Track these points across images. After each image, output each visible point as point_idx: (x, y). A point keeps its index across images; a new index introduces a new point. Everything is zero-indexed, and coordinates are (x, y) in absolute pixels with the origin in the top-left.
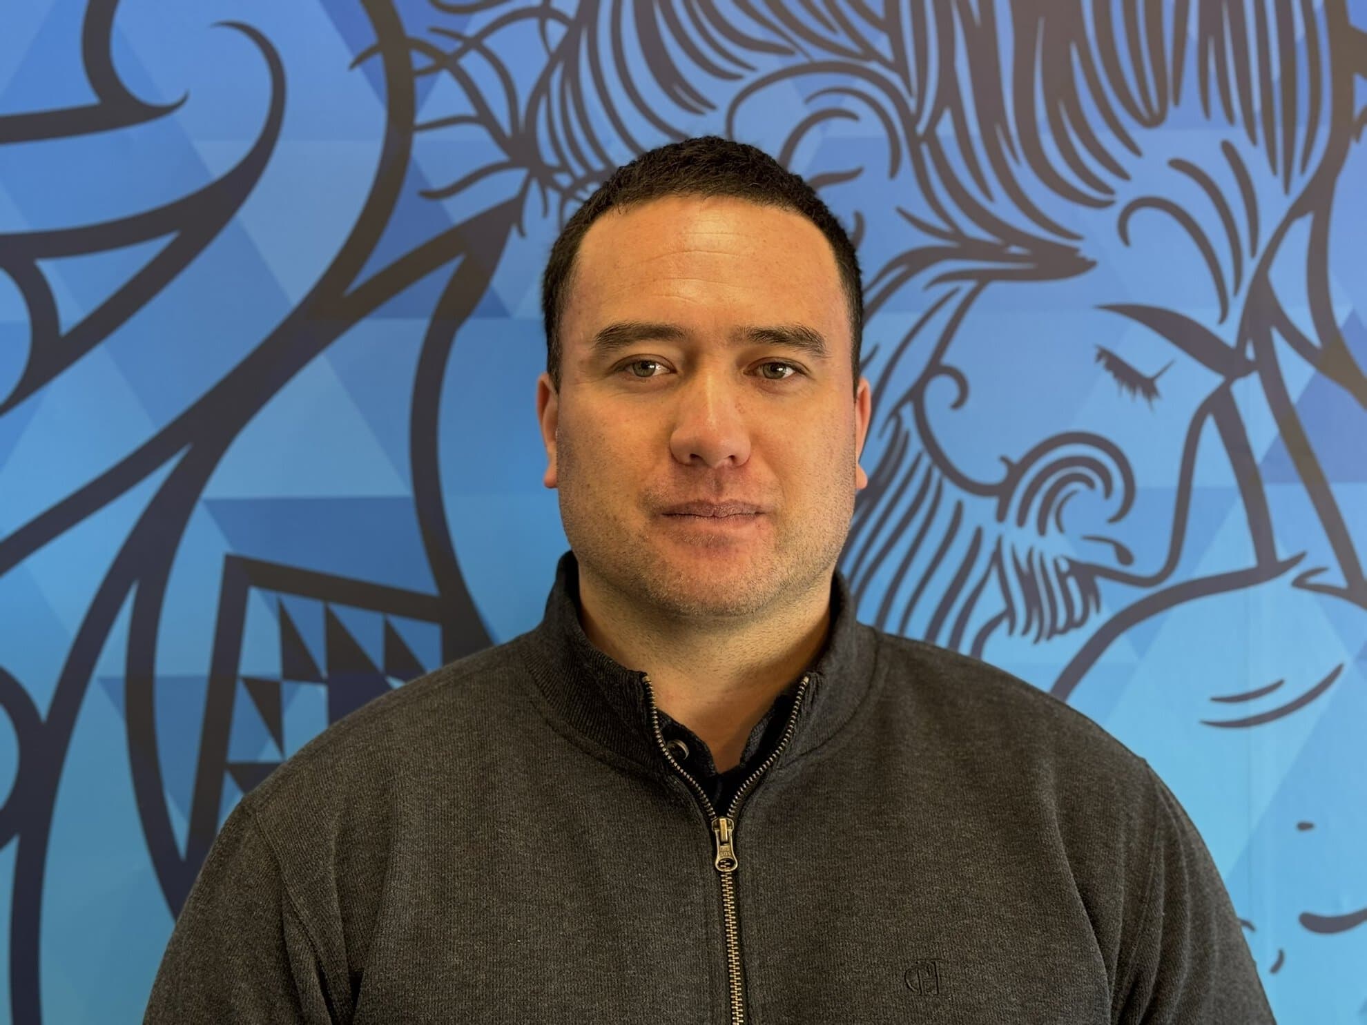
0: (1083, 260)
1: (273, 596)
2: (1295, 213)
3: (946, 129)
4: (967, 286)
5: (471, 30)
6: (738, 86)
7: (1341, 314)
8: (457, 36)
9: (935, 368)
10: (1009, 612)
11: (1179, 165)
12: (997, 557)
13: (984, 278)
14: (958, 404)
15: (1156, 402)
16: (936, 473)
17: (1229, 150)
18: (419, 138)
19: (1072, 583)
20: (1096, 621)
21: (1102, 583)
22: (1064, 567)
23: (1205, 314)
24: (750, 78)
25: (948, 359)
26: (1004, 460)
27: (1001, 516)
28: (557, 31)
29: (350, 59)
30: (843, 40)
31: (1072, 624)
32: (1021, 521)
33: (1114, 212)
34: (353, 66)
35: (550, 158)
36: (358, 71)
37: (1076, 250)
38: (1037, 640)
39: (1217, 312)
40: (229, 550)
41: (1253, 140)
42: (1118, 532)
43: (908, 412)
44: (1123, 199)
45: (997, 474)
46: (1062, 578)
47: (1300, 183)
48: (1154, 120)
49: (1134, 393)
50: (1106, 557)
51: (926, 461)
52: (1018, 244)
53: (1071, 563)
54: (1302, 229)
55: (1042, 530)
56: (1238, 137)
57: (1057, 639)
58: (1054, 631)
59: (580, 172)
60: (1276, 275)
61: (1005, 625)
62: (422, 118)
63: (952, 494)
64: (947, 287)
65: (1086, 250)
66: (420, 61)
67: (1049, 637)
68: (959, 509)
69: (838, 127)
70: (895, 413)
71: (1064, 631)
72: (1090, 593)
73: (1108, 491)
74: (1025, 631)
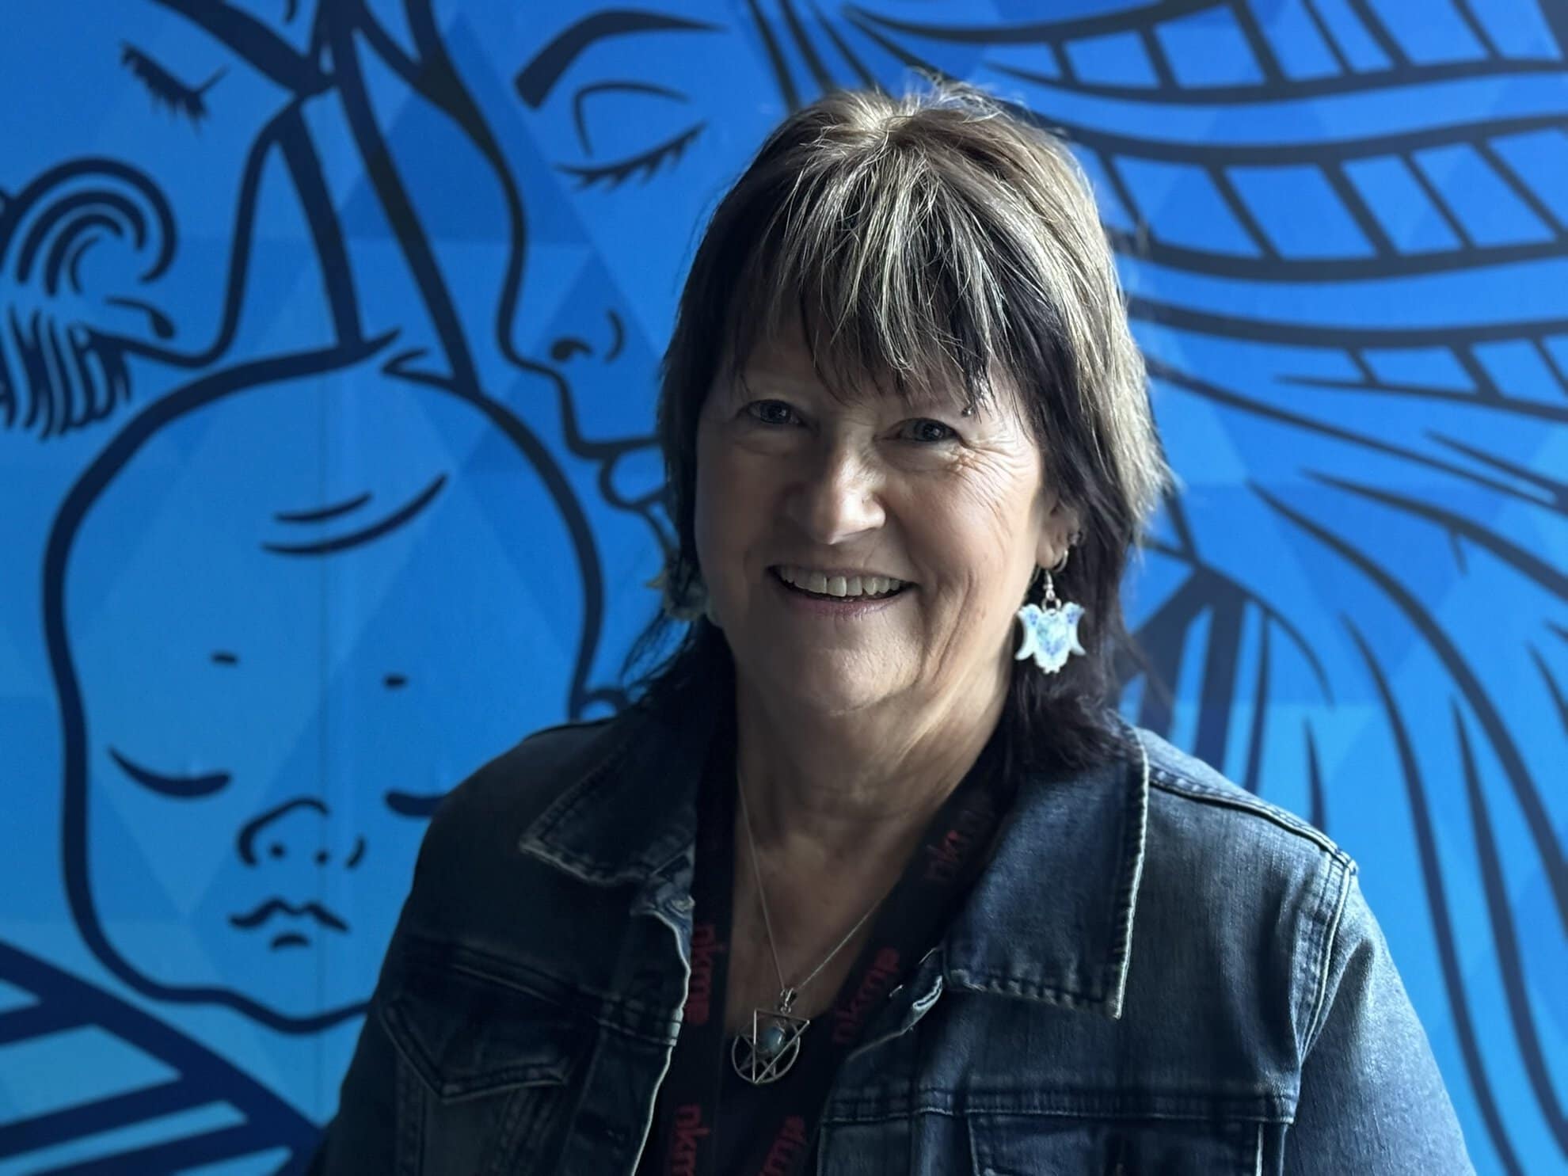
7: (445, 19)
20: (125, 413)
21: (135, 364)
22: (82, 338)
31: (93, 415)
38: (46, 434)
39: (283, 6)
46: (79, 353)
55: (51, 287)
57: (73, 436)
58: (68, 424)
71: (83, 423)
73: (141, 239)
74: (31, 421)
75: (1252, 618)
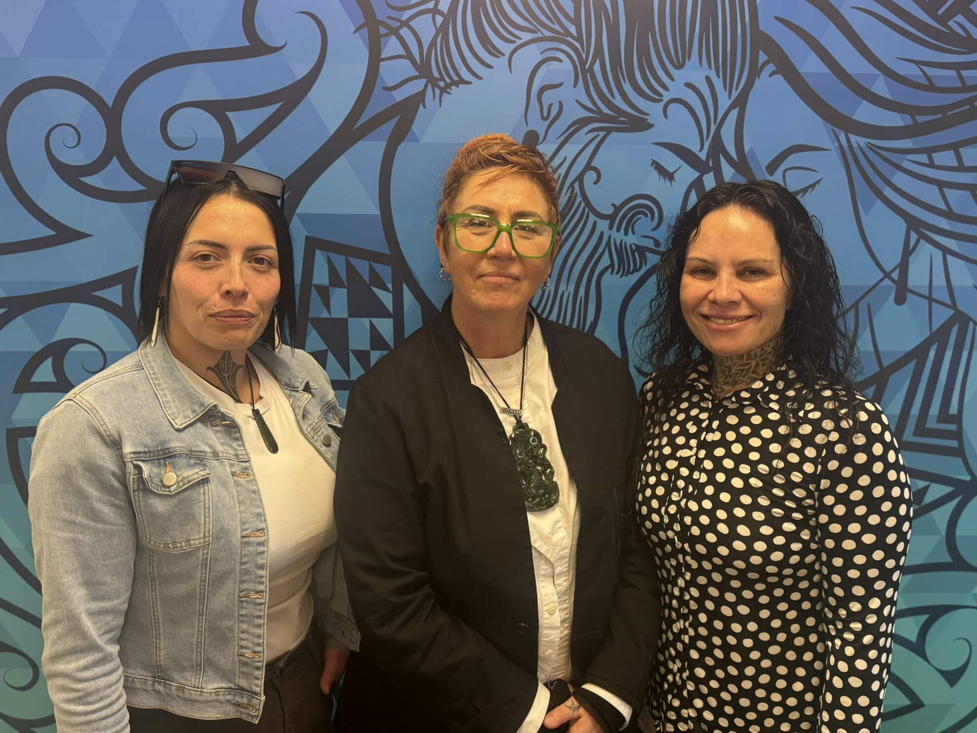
0: (649, 123)
1: (325, 253)
2: (732, 107)
3: (597, 67)
4: (602, 134)
5: (404, 18)
6: (514, 46)
7: (747, 149)
8: (399, 20)
9: (588, 167)
10: (612, 265)
11: (688, 85)
12: (608, 243)
13: (609, 131)
14: (596, 183)
15: (673, 183)
16: (587, 210)
17: (708, 79)
18: (382, 64)
19: (636, 254)
20: (644, 269)
21: (648, 255)
22: (634, 247)
23: (695, 148)
24: (519, 42)
25: (593, 164)
26: (613, 205)
27: (611, 228)
28: (439, 19)
29: (354, 29)
30: (557, 27)
31: (636, 270)
32: (618, 230)
33: (662, 104)
34: (354, 33)
35: (436, 74)
36: (357, 34)
37: (647, 120)
38: (621, 277)
39: (699, 147)
40: (308, 235)
41: (718, 77)
42: (655, 234)
43: (576, 185)
44: (666, 99)
45: (610, 211)
46: (633, 252)
47: (735, 94)
48: (679, 66)
49: (665, 178)
50: (650, 244)
51: (583, 205)
52: (623, 117)
53: (636, 245)
54: (734, 113)
55: (626, 234)
56: (712, 74)
57: (629, 276)
58: (629, 273)
59: (448, 81)
60: (723, 132)
61: (610, 271)
62: (383, 56)
63: (592, 218)
64: (595, 134)
65: (650, 120)
66: (383, 31)
67: (626, 276)
68: (595, 224)
69: (554, 65)
70: (572, 185)
71: (632, 273)
72: (643, 259)
73: (652, 219)
74: (617, 273)
75: (971, 324)
